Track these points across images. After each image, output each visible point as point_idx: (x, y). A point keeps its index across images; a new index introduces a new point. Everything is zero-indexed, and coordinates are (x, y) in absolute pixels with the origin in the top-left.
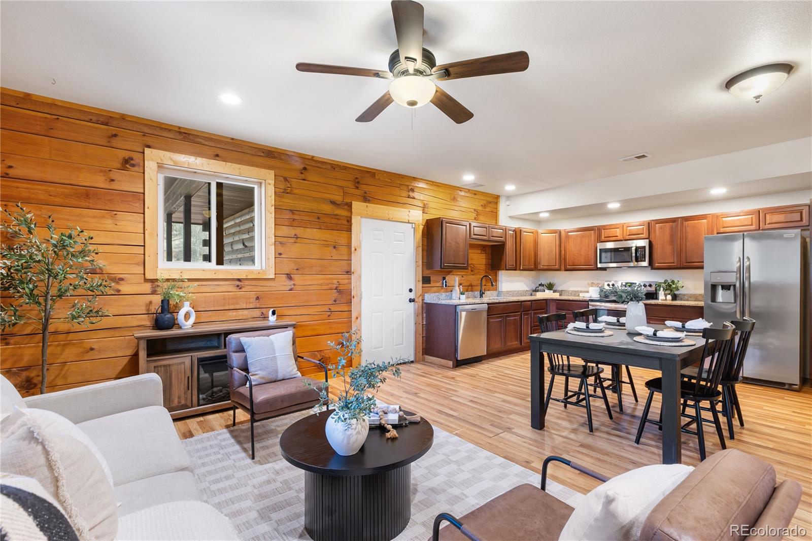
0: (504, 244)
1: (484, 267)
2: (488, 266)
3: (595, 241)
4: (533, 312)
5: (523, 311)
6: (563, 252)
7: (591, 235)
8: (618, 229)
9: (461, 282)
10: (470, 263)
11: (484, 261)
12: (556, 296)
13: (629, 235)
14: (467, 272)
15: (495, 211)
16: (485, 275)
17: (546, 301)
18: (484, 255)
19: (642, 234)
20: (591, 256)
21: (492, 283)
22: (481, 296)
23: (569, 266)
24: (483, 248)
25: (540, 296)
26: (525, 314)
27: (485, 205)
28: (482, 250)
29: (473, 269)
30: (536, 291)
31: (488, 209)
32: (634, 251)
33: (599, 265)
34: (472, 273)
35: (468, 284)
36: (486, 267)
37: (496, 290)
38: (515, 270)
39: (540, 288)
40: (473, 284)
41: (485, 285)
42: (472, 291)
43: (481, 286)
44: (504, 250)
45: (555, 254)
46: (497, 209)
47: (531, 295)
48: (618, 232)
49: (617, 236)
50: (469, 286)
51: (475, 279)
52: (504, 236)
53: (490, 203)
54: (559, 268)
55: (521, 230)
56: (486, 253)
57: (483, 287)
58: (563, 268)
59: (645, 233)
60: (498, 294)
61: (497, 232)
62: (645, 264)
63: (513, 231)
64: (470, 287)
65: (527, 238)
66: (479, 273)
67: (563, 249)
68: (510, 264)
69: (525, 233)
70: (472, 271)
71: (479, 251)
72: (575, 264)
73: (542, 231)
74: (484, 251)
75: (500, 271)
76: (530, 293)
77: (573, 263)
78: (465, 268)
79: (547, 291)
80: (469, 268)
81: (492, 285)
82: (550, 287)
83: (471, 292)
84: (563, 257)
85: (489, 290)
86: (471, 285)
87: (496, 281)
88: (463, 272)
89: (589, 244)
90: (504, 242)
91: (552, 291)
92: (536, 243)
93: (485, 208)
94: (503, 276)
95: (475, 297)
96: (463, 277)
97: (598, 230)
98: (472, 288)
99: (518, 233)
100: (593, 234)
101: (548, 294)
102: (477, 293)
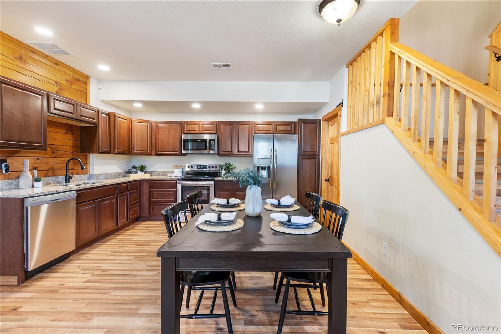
0: (97, 126)
1: (70, 149)
2: (75, 148)
3: (179, 133)
4: (128, 193)
5: (119, 194)
6: (154, 140)
7: (177, 128)
8: (197, 125)
9: (36, 165)
10: (49, 142)
11: (70, 143)
12: (148, 176)
13: (204, 130)
14: (46, 154)
15: (84, 90)
16: (72, 157)
17: (140, 181)
18: (71, 136)
19: (213, 130)
20: (177, 144)
21: (82, 166)
22: (68, 180)
23: (159, 151)
24: (70, 128)
25: (133, 177)
26: (121, 196)
27: (70, 81)
28: (67, 130)
29: (55, 151)
30: (129, 172)
31: (75, 87)
32: (208, 143)
33: (183, 152)
34: (54, 155)
35: (48, 167)
36: (73, 149)
37: (87, 173)
38: (109, 153)
39: (133, 170)
40: (54, 168)
41: (72, 169)
42: (54, 176)
43: (67, 170)
44: (96, 132)
45: (147, 141)
46: (86, 89)
47: (125, 176)
48: (197, 127)
49: (196, 131)
50: (48, 170)
51: (59, 162)
52: (96, 118)
53: (78, 80)
54: (150, 153)
55: (115, 115)
56: (73, 134)
57: (70, 171)
58: (154, 153)
59: (214, 130)
60: (90, 177)
61: (88, 112)
62: (216, 152)
63: (107, 115)
64: (50, 171)
65: (121, 124)
66: (63, 155)
67: (153, 137)
68: (103, 147)
69: (119, 119)
70: (53, 153)
71: (64, 131)
72: (164, 150)
73: (136, 120)
74: (70, 131)
75: (91, 154)
76: (123, 175)
77: (163, 149)
78: (43, 149)
79: (139, 173)
80: (48, 149)
81: (82, 169)
82: (142, 169)
83: (51, 178)
84: (154, 144)
85: (77, 174)
86: (52, 169)
87: (86, 164)
88: (38, 153)
89: (175, 135)
90: (96, 124)
91: (144, 172)
92: (130, 130)
93: (72, 84)
94: (95, 159)
95: (57, 183)
96: (38, 159)
97: (182, 125)
98: (54, 173)
99: (111, 117)
100: (178, 127)
101: (140, 176)
102: (62, 178)
